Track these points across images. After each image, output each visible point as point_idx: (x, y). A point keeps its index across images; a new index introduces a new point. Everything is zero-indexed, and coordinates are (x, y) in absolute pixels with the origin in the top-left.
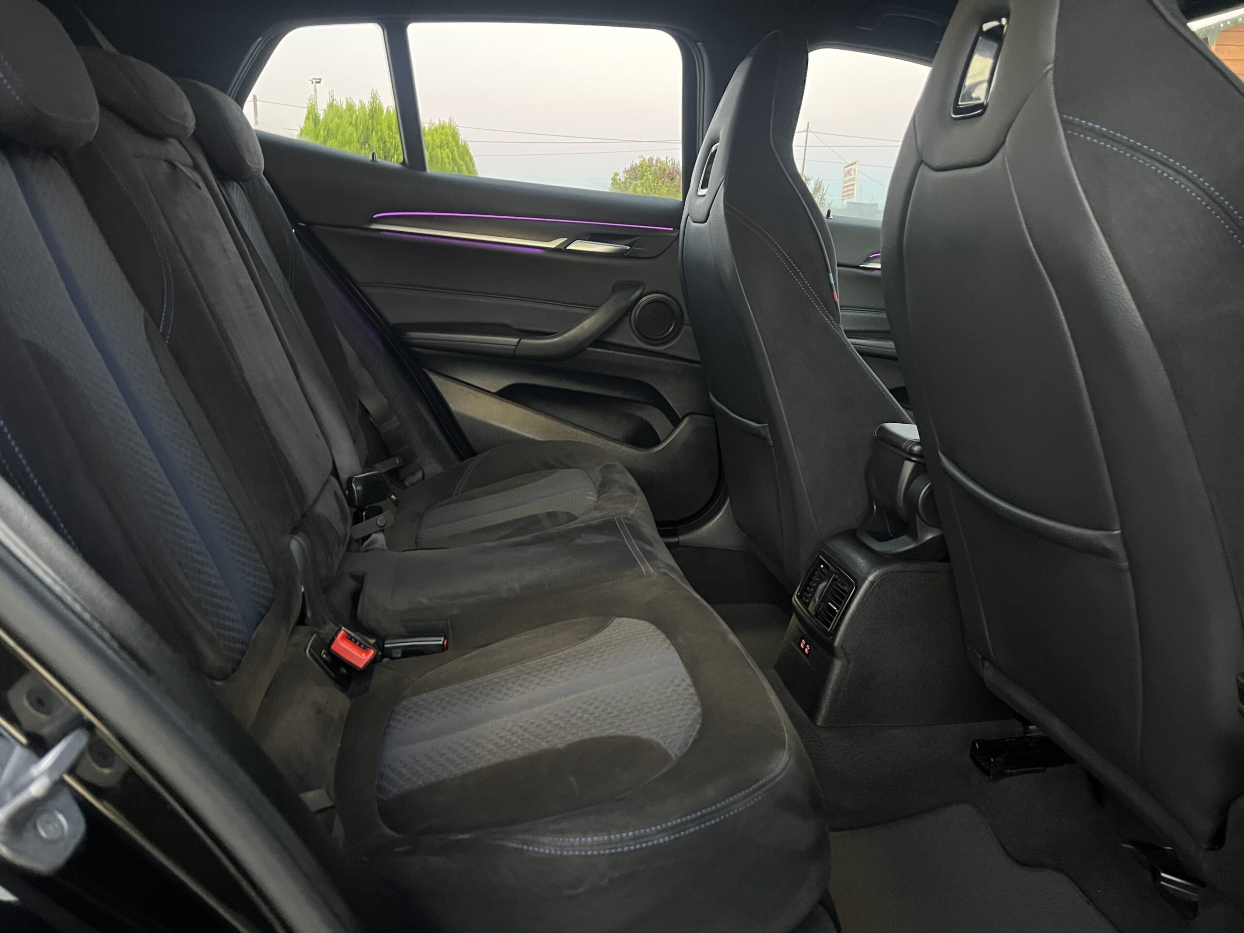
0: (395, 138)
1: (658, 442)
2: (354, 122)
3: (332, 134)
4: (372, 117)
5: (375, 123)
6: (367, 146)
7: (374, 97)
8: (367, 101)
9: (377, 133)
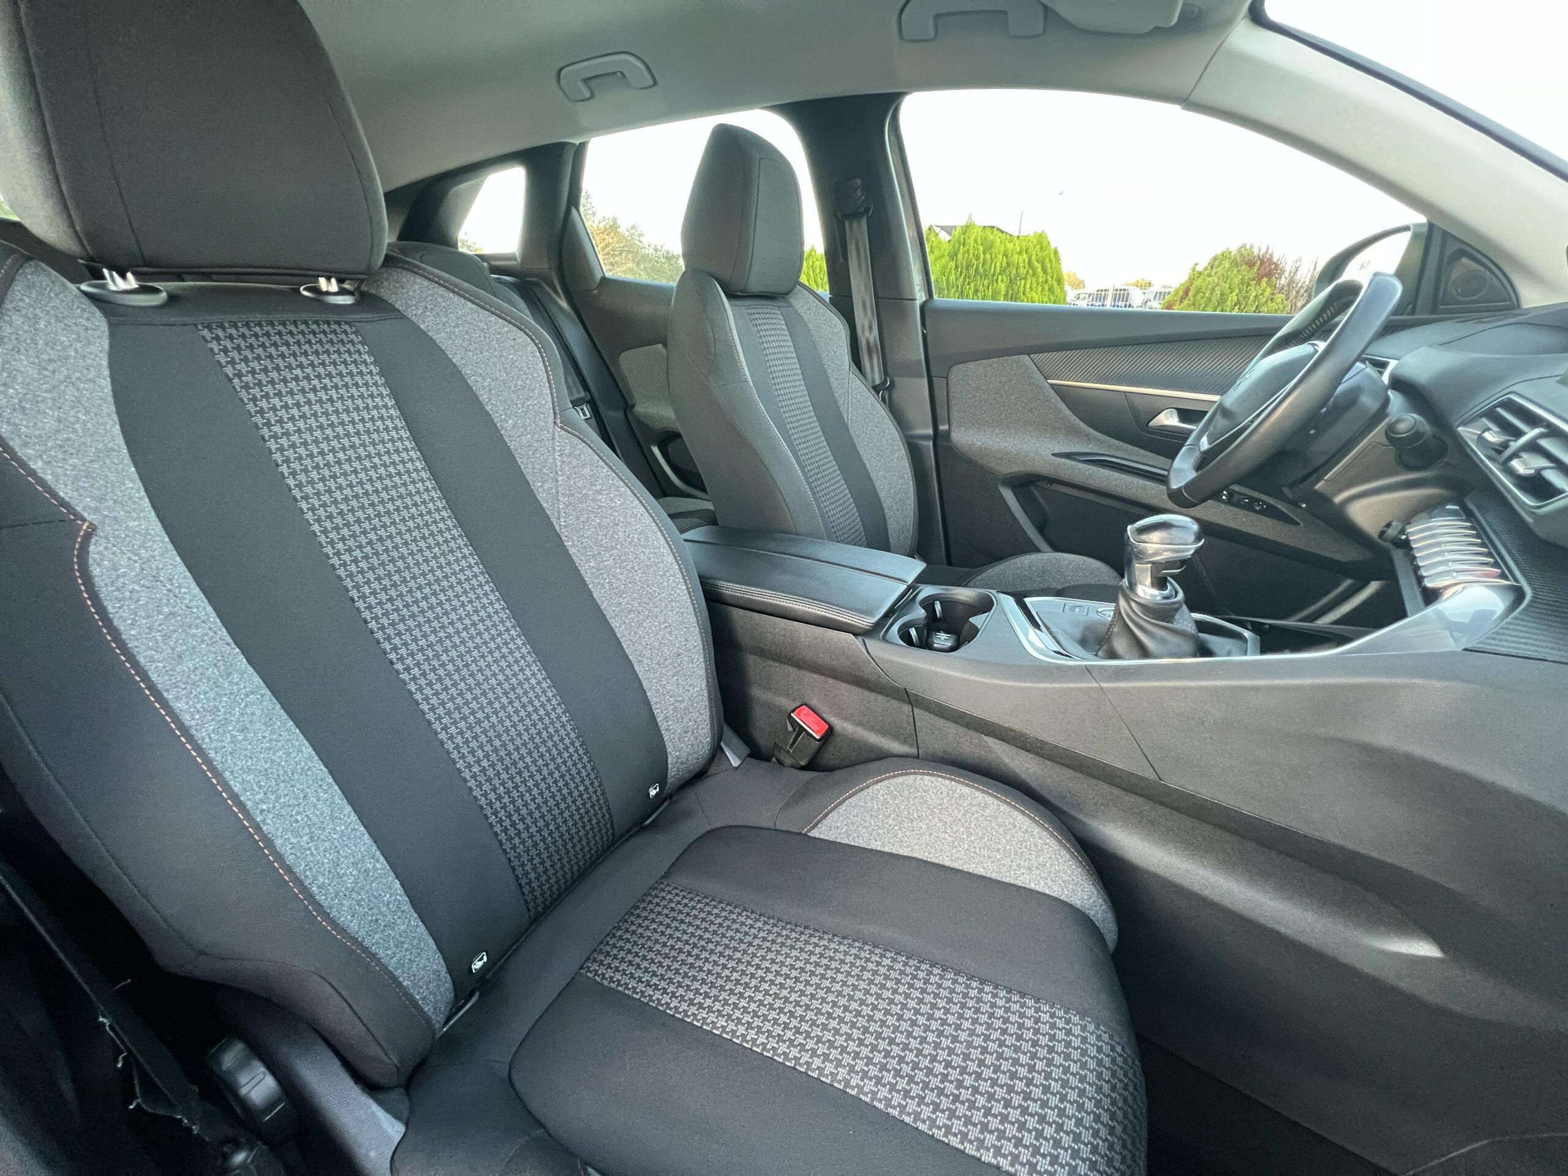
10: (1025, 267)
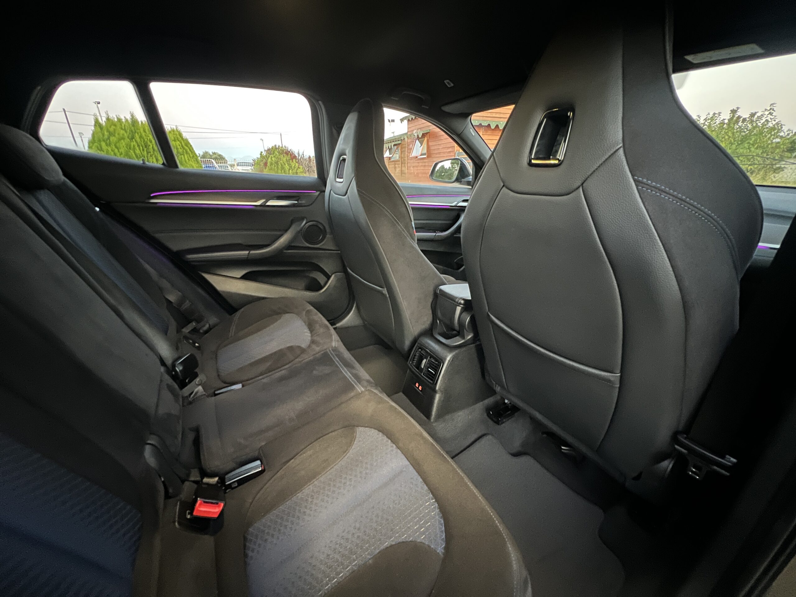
0: (149, 136)
1: (322, 288)
2: (123, 128)
3: (112, 134)
4: (133, 126)
5: (136, 129)
6: (134, 140)
7: (132, 115)
8: (129, 117)
9: (138, 133)
10: (181, 148)
